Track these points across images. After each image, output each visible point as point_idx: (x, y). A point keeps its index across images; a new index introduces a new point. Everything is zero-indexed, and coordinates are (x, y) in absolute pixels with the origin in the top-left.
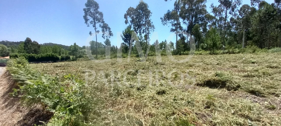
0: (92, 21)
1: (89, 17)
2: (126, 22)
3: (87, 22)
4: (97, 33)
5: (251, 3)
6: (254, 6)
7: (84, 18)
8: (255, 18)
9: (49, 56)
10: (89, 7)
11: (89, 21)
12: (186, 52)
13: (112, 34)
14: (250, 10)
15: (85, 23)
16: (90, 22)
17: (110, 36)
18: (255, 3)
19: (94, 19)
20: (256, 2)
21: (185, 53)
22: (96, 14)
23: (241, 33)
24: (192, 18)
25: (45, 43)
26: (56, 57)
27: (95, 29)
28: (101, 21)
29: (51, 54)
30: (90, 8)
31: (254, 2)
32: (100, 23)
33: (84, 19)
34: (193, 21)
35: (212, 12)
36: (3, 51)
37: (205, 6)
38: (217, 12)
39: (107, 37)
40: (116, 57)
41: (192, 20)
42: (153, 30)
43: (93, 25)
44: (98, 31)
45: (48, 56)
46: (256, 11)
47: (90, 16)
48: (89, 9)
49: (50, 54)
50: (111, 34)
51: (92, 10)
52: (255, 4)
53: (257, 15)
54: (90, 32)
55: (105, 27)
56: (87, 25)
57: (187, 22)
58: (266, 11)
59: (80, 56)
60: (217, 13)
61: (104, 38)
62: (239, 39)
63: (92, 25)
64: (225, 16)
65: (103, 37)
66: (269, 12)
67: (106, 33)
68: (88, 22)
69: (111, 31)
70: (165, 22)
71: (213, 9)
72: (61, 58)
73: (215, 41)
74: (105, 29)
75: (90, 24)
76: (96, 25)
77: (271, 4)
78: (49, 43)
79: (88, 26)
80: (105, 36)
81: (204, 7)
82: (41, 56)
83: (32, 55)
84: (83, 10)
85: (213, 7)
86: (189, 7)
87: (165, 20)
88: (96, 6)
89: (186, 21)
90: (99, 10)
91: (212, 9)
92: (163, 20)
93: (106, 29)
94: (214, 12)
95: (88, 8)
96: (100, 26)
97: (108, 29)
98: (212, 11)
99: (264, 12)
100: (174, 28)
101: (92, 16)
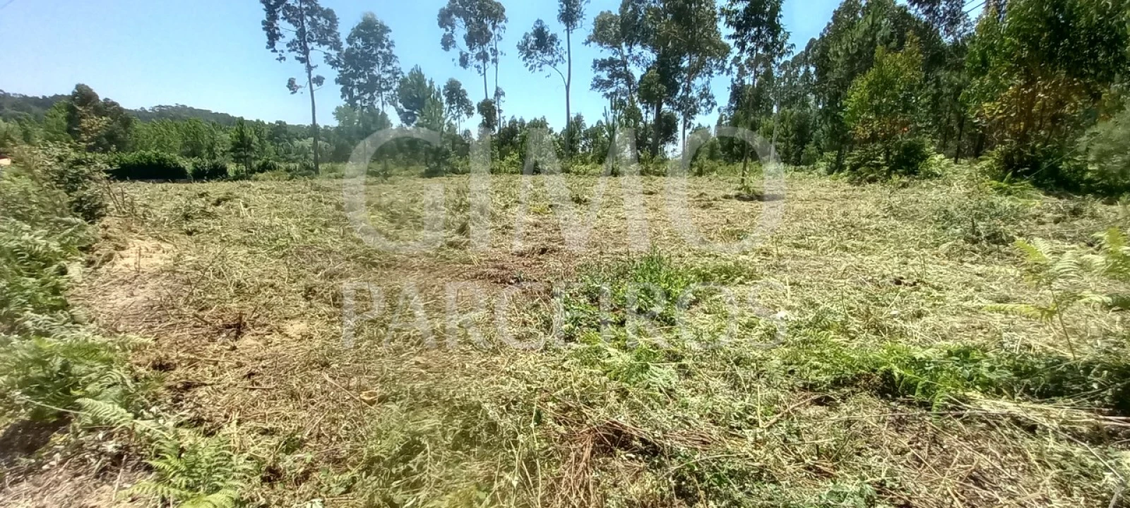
0: (293, 41)
1: (282, 25)
2: (447, 43)
3: (276, 45)
4: (314, 86)
7: (264, 29)
9: (150, 162)
11: (280, 38)
15: (267, 48)
16: (287, 45)
19: (302, 33)
25: (160, 106)
26: (174, 164)
28: (329, 39)
29: (157, 155)
32: (325, 49)
33: (264, 32)
43: (299, 55)
44: (319, 80)
45: (144, 161)
47: (288, 22)
49: (153, 156)
51: (293, 0)
54: (290, 80)
56: (277, 55)
59: (265, 164)
63: (294, 55)
68: (279, 45)
72: (193, 171)
75: (286, 52)
76: (309, 54)
78: (174, 105)
79: (281, 59)
82: (121, 160)
96: (328, 57)
100: (604, 75)
101: (295, 19)
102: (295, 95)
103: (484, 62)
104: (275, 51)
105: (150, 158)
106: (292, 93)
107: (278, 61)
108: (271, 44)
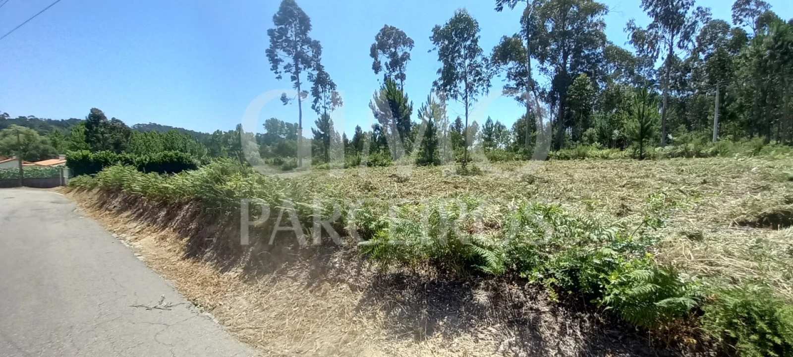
0: (289, 64)
1: (280, 53)
2: (376, 68)
3: (277, 68)
4: (301, 98)
5: (734, 16)
6: (741, 26)
7: (267, 55)
8: (746, 58)
9: (171, 160)
10: (283, 26)
11: (281, 63)
12: (563, 152)
13: (338, 99)
14: (729, 37)
15: (271, 70)
16: (285, 68)
17: (334, 105)
18: (745, 17)
19: (296, 59)
20: (747, 14)
21: (560, 154)
22: (302, 45)
23: (700, 99)
24: (565, 58)
25: (139, 124)
26: (189, 162)
27: (298, 85)
28: (313, 63)
30: (286, 30)
31: (741, 15)
32: (310, 70)
33: (267, 58)
34: (568, 65)
35: (631, 42)
36: (27, 145)
37: (604, 25)
38: (643, 41)
39: (325, 108)
40: (357, 163)
41: (565, 63)
42: (486, 90)
43: (292, 75)
44: (304, 94)
46: (747, 40)
47: (284, 51)
48: (283, 32)
50: (336, 101)
51: (291, 34)
52: (744, 19)
53: (750, 51)
55: (322, 81)
56: (277, 75)
57: (551, 69)
58: (776, 40)
60: (643, 45)
61: (317, 111)
62: (692, 116)
63: (289, 75)
64: (668, 52)
65: (313, 107)
66: (783, 44)
67: (323, 98)
68: (281, 67)
69: (336, 91)
70: (495, 69)
71: (634, 36)
73: (646, 122)
74: (320, 87)
75: (283, 73)
76: (299, 74)
77: (787, 22)
78: (148, 123)
79: (279, 78)
80: (321, 106)
81: (598, 28)
83: (124, 157)
84: (266, 33)
85: (634, 29)
86: (557, 26)
87: (495, 63)
88: (304, 23)
89: (546, 64)
90: (312, 35)
91: (630, 33)
92: (489, 62)
93: (324, 86)
94: (636, 44)
95: (281, 28)
96: (310, 77)
97: (328, 87)
98: (630, 39)
99: (770, 43)
100: (513, 83)
101: (288, 49)
102: (287, 105)
103: (402, 81)
104: (276, 73)
105: (171, 156)
106: (285, 104)
107: (277, 80)
108: (275, 68)
